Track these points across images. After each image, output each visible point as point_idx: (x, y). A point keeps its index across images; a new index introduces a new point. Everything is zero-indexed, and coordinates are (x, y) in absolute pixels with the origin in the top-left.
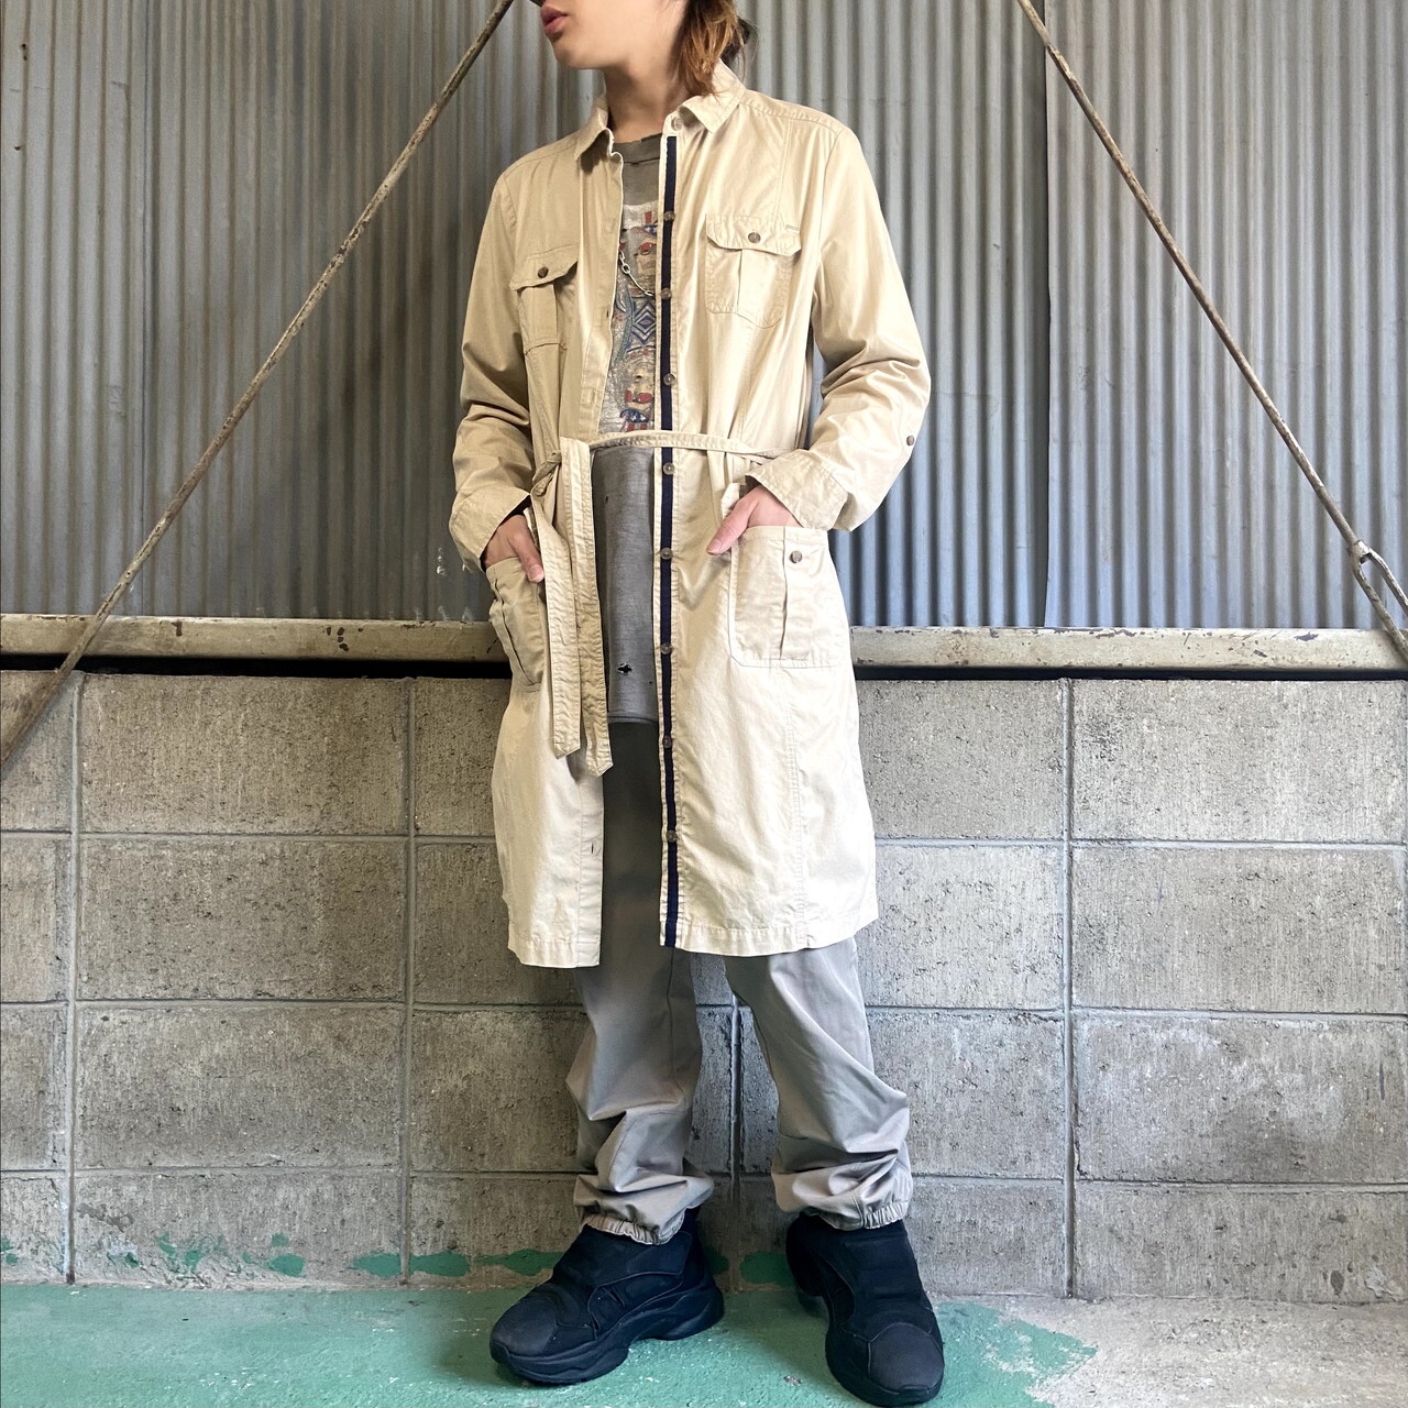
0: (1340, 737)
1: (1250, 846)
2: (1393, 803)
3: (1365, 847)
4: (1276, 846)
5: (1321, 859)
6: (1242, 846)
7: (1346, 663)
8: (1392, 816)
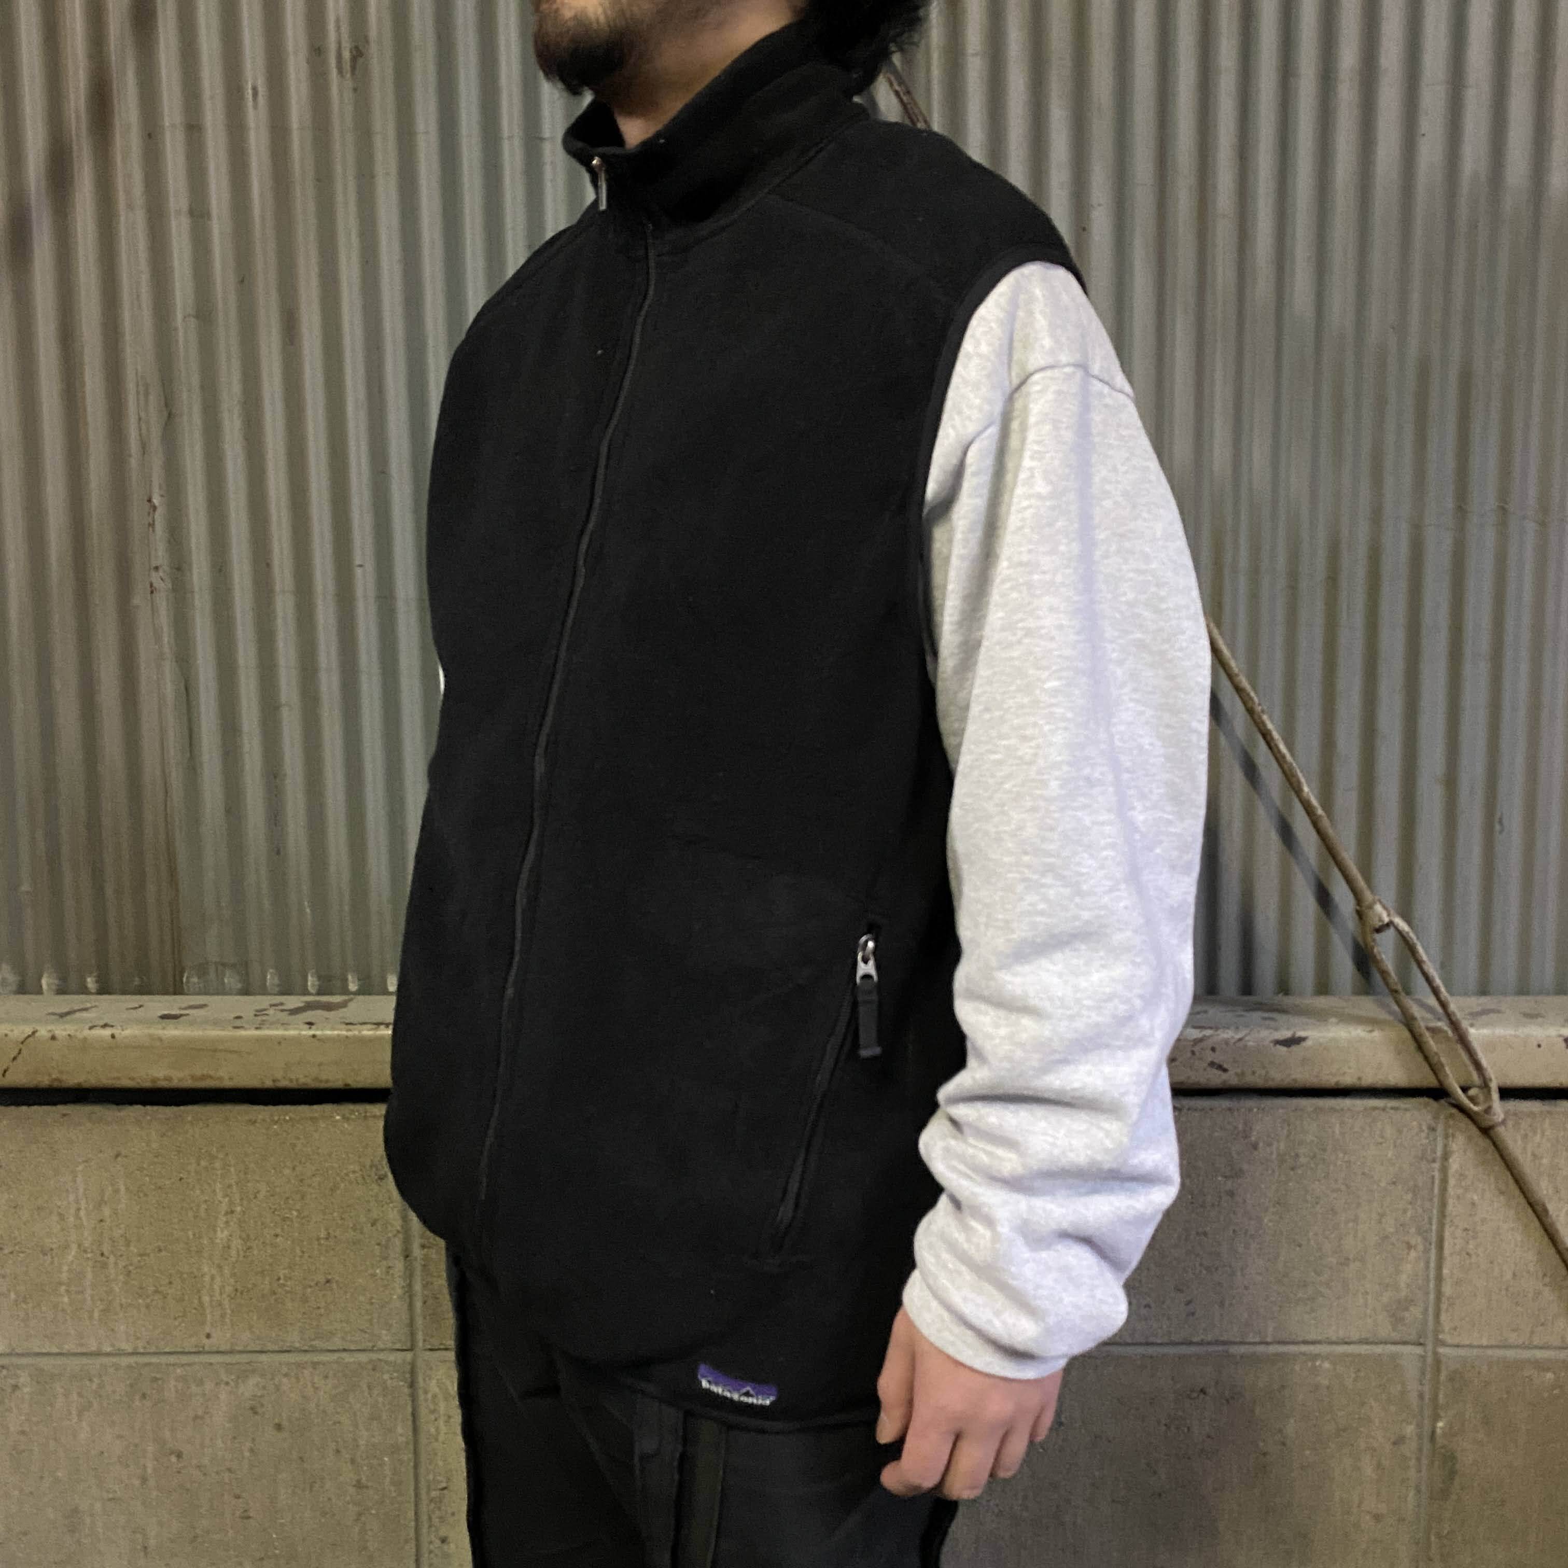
0: (1333, 1191)
1: (1193, 1349)
2: (1408, 1286)
3: (1364, 1349)
4: (1234, 1350)
5: (1297, 1368)
6: (1184, 1350)
7: (1348, 1079)
8: (1405, 1304)
